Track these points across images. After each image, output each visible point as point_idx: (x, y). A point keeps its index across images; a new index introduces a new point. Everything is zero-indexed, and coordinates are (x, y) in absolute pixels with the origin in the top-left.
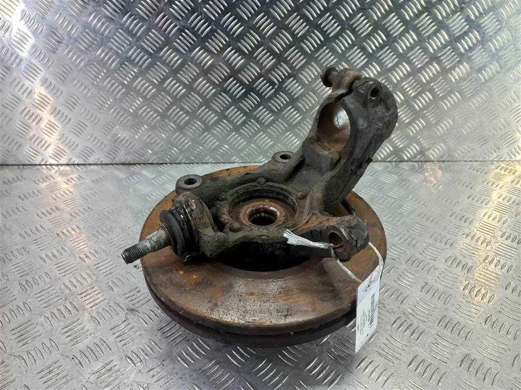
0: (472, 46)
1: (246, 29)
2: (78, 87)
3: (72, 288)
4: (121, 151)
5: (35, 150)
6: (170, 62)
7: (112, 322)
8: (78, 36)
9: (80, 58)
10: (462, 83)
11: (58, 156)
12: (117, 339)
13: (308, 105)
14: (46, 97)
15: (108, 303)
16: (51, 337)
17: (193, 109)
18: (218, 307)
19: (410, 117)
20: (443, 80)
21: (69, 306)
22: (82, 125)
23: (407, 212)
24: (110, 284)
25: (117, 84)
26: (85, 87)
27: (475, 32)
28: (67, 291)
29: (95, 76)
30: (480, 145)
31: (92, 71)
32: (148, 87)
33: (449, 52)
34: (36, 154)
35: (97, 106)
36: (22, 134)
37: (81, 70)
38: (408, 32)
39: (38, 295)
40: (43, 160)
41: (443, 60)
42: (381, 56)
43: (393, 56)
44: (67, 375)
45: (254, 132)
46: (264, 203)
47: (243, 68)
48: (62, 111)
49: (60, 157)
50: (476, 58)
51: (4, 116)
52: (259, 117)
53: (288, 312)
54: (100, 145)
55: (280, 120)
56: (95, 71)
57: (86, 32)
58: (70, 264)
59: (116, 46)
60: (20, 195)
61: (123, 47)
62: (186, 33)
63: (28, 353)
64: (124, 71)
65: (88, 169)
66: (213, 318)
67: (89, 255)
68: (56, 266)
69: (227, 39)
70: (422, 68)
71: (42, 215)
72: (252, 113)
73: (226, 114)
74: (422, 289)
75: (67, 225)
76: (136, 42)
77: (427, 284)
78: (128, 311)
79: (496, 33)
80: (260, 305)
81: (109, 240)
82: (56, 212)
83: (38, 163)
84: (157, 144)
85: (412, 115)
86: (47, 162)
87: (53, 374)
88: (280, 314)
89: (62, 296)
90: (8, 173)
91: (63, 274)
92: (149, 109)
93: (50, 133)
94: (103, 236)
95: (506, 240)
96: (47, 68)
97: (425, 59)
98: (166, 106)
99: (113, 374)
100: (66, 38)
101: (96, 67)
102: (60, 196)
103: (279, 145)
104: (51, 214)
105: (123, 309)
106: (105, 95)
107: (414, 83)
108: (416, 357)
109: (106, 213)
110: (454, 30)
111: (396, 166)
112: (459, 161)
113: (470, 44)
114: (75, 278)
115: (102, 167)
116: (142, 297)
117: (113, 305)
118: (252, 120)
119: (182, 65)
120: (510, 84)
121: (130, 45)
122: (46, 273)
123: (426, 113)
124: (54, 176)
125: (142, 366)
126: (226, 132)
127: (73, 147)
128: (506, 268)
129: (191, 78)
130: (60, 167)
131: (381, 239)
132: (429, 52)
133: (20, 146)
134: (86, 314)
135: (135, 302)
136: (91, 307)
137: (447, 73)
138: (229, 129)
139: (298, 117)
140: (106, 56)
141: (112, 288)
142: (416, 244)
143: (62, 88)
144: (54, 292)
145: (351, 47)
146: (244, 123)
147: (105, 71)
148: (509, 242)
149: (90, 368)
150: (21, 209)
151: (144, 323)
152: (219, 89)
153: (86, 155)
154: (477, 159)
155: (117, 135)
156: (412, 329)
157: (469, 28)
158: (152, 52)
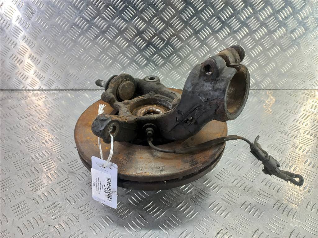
0: (287, 16)
1: (147, 5)
3: (36, 160)
4: (71, 81)
6: (100, 26)
8: (44, 9)
10: (281, 40)
13: (185, 53)
15: (58, 168)
17: (115, 55)
19: (248, 61)
20: (269, 38)
21: (33, 170)
22: (47, 65)
24: (60, 157)
25: (68, 40)
27: (289, 7)
28: (33, 161)
30: (293, 79)
31: (53, 32)
32: (87, 42)
34: (19, 83)
37: (46, 31)
38: (247, 7)
40: (24, 87)
41: (269, 25)
42: (230, 22)
43: (237, 22)
44: (29, 209)
48: (35, 56)
50: (289, 24)
53: (163, 168)
56: (55, 32)
57: (49, 7)
58: (36, 146)
61: (72, 16)
62: (110, 8)
64: (72, 32)
67: (48, 141)
68: (27, 147)
69: (135, 12)
70: (256, 30)
71: (21, 118)
72: (151, 58)
74: (252, 163)
75: (36, 124)
76: (79, 14)
78: (69, 173)
79: (302, 8)
80: (146, 164)
81: (60, 133)
82: (29, 117)
83: (21, 88)
84: (93, 78)
85: (250, 60)
87: (21, 208)
88: (158, 169)
89: (30, 164)
91: (31, 152)
92: (88, 56)
94: (57, 130)
95: (307, 135)
97: (258, 24)
98: (98, 53)
99: (57, 209)
100: (36, 10)
101: (55, 29)
102: (32, 107)
103: (168, 79)
104: (27, 118)
105: (66, 172)
107: (251, 40)
108: (246, 202)
109: (60, 117)
110: (275, 6)
112: (280, 90)
113: (286, 15)
114: (38, 154)
116: (78, 165)
117: (60, 170)
120: (311, 41)
121: (76, 15)
122: (21, 151)
126: (135, 70)
128: (306, 151)
129: (113, 36)
130: (34, 91)
131: (224, 128)
132: (260, 20)
133: (10, 78)
137: (271, 33)
143: (35, 42)
145: (212, 17)
146: (146, 64)
148: (308, 136)
149: (44, 205)
150: (8, 114)
151: (79, 180)
153: (50, 84)
154: (291, 89)
155: (69, 72)
157: (284, 5)
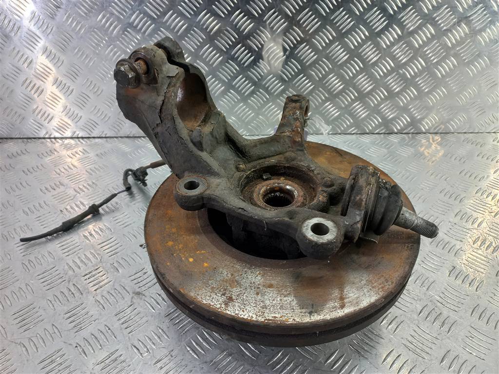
2: (78, 56)
5: (38, 123)
7: (117, 307)
9: (80, 25)
11: (62, 129)
12: (122, 326)
14: (47, 67)
16: (54, 322)
18: (233, 301)
23: (428, 188)
26: (87, 55)
29: (96, 44)
33: (480, 11)
35: (99, 76)
36: (25, 106)
39: (40, 277)
45: (262, 102)
46: (279, 181)
47: (252, 33)
49: (64, 130)
51: (5, 88)
52: (268, 87)
54: (104, 118)
55: (290, 89)
59: (117, 11)
60: (24, 170)
63: (30, 340)
65: (92, 142)
66: (227, 314)
73: (233, 84)
77: (454, 268)
86: (51, 135)
90: (12, 147)
93: (53, 105)
96: (46, 36)
106: (107, 64)
111: (413, 138)
115: (107, 141)
118: (261, 90)
119: (187, 30)
123: (449, 81)
124: (58, 150)
125: (149, 357)
127: (76, 120)
134: (91, 298)
135: (141, 284)
136: (95, 290)
138: (236, 100)
139: (310, 86)
140: (107, 22)
141: (118, 270)
142: (440, 223)
144: (58, 272)
147: (107, 38)
152: (226, 56)
156: (442, 319)
158: (155, 16)
